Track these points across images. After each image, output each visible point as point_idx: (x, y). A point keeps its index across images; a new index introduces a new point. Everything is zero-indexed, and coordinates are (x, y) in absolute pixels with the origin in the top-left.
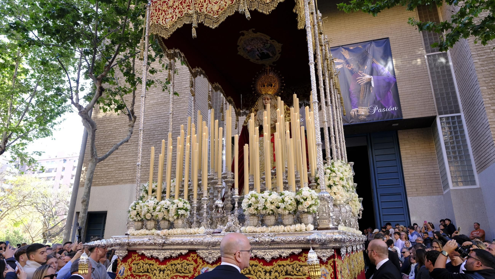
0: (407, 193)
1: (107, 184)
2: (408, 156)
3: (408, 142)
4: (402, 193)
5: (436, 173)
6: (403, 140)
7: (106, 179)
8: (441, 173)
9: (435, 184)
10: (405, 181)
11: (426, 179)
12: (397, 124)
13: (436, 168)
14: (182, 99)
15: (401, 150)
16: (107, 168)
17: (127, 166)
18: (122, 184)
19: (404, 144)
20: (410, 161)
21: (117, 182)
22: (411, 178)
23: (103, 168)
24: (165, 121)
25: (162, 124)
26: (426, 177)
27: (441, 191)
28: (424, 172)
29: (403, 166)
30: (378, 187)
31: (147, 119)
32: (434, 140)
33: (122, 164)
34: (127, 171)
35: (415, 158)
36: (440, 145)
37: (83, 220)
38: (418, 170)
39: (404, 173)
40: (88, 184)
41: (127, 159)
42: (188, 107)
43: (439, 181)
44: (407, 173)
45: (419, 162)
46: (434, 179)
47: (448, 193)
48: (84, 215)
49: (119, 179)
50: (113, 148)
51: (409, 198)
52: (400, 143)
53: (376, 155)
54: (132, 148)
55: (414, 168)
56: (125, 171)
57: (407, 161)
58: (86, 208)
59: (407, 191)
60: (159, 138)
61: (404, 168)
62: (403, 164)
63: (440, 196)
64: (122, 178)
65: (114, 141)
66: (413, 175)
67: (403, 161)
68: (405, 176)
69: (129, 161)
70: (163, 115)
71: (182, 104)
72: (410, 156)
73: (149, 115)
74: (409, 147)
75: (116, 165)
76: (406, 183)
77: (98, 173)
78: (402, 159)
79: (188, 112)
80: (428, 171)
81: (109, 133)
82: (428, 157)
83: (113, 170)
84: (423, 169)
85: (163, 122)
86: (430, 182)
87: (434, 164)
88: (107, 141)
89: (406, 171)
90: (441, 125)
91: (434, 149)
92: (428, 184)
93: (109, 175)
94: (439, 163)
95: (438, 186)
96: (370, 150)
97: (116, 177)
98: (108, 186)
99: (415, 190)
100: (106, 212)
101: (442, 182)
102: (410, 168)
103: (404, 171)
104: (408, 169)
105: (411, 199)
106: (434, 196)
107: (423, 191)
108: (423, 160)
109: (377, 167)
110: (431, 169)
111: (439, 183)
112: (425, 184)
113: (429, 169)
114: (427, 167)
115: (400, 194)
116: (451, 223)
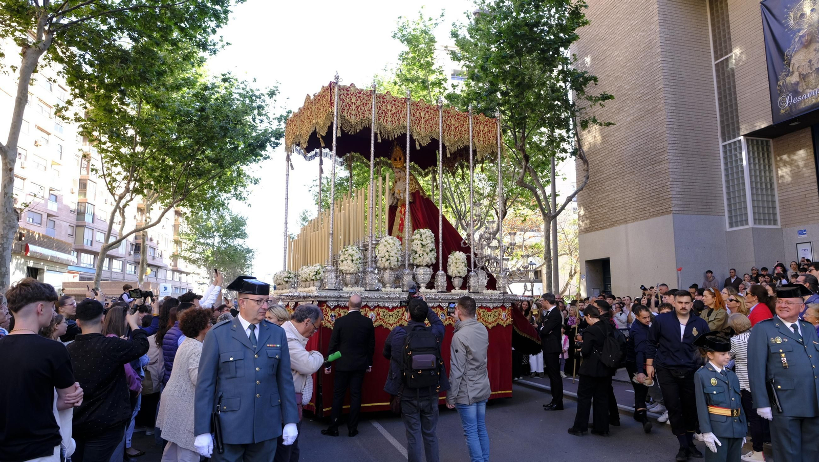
1: (605, 227)
7: (603, 222)
14: (658, 107)
17: (618, 205)
21: (613, 224)
23: (598, 210)
24: (645, 141)
25: (642, 146)
31: (628, 143)
34: (619, 210)
41: (617, 196)
42: (665, 117)
49: (613, 220)
54: (619, 181)
56: (617, 211)
60: (642, 164)
64: (616, 219)
65: (602, 176)
69: (619, 198)
70: (641, 134)
71: (659, 113)
73: (628, 137)
75: (609, 204)
77: (595, 216)
79: (667, 123)
81: (597, 168)
83: (607, 210)
85: (643, 143)
88: (597, 178)
93: (605, 216)
97: (611, 218)
98: (606, 230)
100: (609, 258)
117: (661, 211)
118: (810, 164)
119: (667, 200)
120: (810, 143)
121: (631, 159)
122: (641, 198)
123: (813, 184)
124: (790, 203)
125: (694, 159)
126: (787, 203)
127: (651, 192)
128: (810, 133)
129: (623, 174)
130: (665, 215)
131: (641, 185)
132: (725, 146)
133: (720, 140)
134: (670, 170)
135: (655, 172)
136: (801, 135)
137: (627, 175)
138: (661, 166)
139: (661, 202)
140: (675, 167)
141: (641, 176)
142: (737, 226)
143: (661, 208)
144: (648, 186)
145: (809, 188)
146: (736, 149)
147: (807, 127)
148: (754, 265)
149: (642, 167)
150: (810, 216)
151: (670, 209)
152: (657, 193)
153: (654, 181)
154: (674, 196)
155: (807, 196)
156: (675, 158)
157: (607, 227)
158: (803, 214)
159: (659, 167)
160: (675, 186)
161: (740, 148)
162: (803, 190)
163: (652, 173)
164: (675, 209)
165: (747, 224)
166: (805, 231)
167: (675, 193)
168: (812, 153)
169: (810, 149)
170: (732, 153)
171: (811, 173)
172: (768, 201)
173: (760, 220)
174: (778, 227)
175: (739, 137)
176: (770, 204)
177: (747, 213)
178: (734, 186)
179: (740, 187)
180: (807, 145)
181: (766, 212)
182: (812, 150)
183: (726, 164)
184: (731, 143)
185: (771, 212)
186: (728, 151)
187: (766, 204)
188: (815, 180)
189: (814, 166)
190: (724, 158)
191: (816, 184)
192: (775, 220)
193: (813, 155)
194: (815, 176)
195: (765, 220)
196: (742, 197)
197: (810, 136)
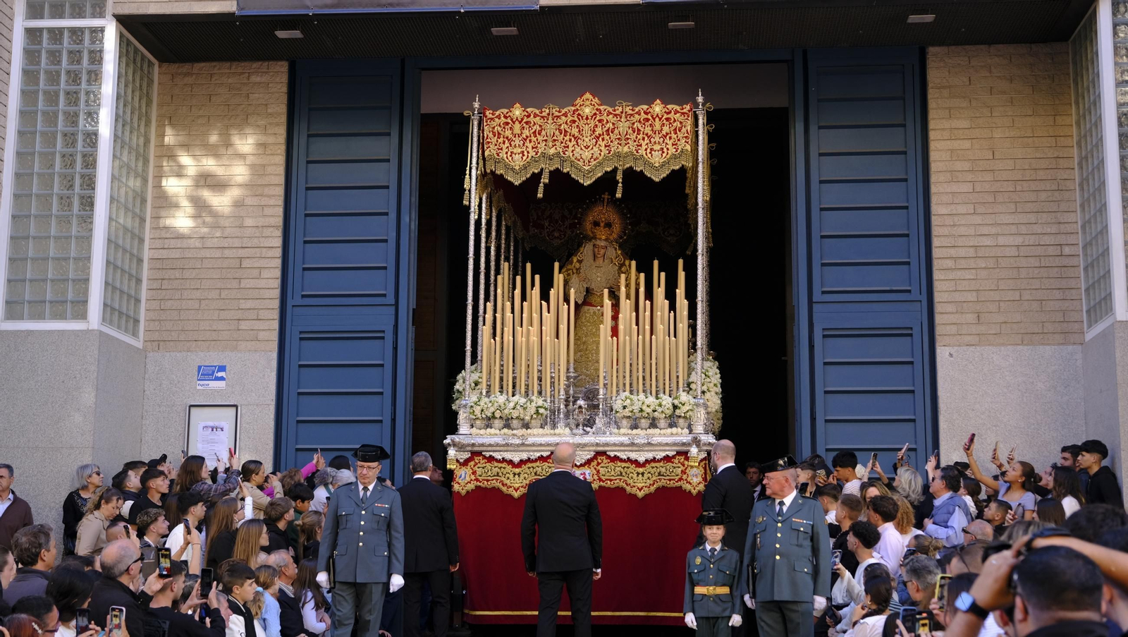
0: (939, 330)
2: (959, 166)
3: (965, 104)
4: (916, 331)
5: (1067, 250)
6: (946, 92)
8: (1085, 247)
9: (1057, 294)
10: (937, 275)
11: (1023, 273)
12: (929, 18)
13: (1069, 228)
15: (932, 135)
19: (950, 109)
20: (966, 188)
22: (963, 264)
26: (1023, 262)
27: (1076, 326)
28: (1019, 240)
29: (935, 209)
30: (817, 296)
32: (1077, 103)
35: (989, 177)
36: (1098, 123)
38: (993, 230)
39: (936, 242)
43: (1072, 283)
44: (945, 242)
45: (1000, 198)
46: (1054, 273)
47: (1107, 336)
51: (942, 353)
52: (931, 105)
53: (821, 155)
55: (978, 219)
57: (954, 188)
59: (938, 319)
61: (934, 221)
62: (934, 199)
63: (1070, 348)
66: (971, 252)
67: (933, 189)
68: (936, 253)
72: (967, 166)
74: (964, 124)
76: (938, 286)
78: (933, 178)
80: (1032, 240)
82: (1041, 174)
86: (1036, 284)
87: (1063, 206)
89: (945, 231)
90: (1115, 33)
92: (1026, 295)
94: (1082, 206)
95: (1067, 304)
99: (971, 318)
101: (1087, 290)
102: (963, 222)
103: (935, 231)
104: (954, 225)
105: (951, 355)
106: (1048, 348)
107: (1005, 322)
108: (1019, 188)
109: (822, 209)
110: (1049, 230)
111: (1073, 291)
112: (1017, 293)
113: (1038, 229)
114: (1032, 218)
115: (910, 332)
116: (1105, 463)
118: (269, 170)
120: (280, 108)
123: (267, 232)
124: (187, 274)
126: (177, 274)
128: (284, 78)
132: (32, 34)
133: (20, 8)
136: (255, 79)
142: (40, 316)
145: (255, 242)
146: (75, 56)
147: (281, 59)
148: (87, 460)
150: (244, 325)
155: (246, 263)
158: (223, 315)
161: (97, 57)
162: (237, 243)
165: (82, 315)
166: (222, 369)
168: (282, 139)
169: (278, 124)
170: (59, 62)
171: (269, 196)
172: (132, 255)
173: (113, 309)
174: (139, 344)
175: (94, 16)
176: (134, 265)
177: (87, 280)
178: (47, 180)
179: (71, 187)
180: (269, 111)
181: (125, 289)
182: (282, 131)
183: (28, 95)
184: (61, 30)
185: (133, 293)
186: (43, 52)
187: (127, 261)
188: (279, 221)
189: (281, 180)
190: (26, 72)
191: (279, 233)
192: (137, 321)
193: (283, 147)
194: (280, 211)
195: (121, 313)
196: (75, 221)
197: (285, 89)
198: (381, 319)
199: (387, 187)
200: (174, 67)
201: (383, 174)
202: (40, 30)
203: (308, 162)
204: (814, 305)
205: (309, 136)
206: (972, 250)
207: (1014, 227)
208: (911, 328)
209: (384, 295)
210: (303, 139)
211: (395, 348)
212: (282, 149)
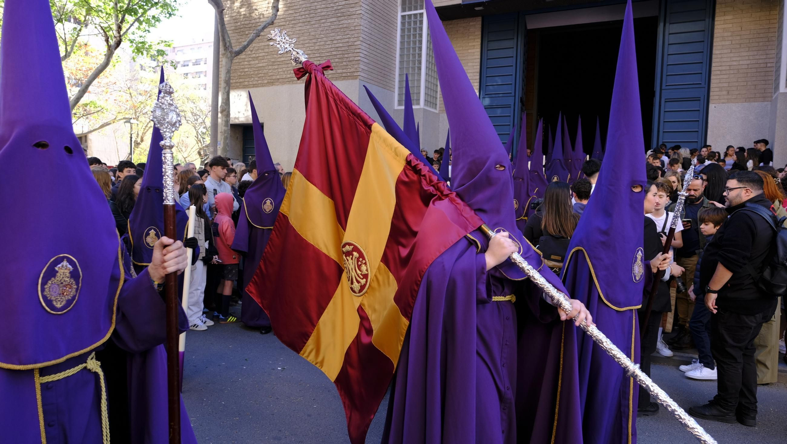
0: (711, 98)
1: (259, 85)
2: (726, 34)
3: (731, 9)
4: (702, 99)
5: (769, 65)
7: (257, 79)
8: (776, 64)
9: (763, 82)
10: (712, 77)
11: (749, 75)
15: (716, 23)
16: (257, 62)
18: (278, 84)
19: (724, 12)
20: (728, 43)
21: (272, 83)
22: (724, 72)
23: (252, 62)
26: (749, 71)
27: (769, 95)
28: (749, 62)
29: (714, 51)
30: (664, 87)
33: (275, 56)
34: (283, 66)
35: (738, 38)
37: (226, 135)
38: (738, 59)
39: (713, 64)
40: (225, 88)
43: (770, 78)
44: (717, 64)
45: (742, 46)
46: (762, 74)
47: (777, 99)
48: (226, 128)
49: (274, 77)
50: (252, 35)
51: (712, 106)
52: (717, 11)
53: (670, 34)
55: (732, 55)
56: (281, 66)
57: (723, 43)
58: (227, 120)
59: (711, 94)
60: (323, 14)
61: (714, 56)
62: (714, 48)
63: (766, 103)
64: (278, 77)
66: (728, 68)
67: (714, 44)
68: (713, 69)
72: (729, 34)
74: (731, 17)
75: (268, 57)
76: (712, 81)
77: (246, 70)
78: (715, 40)
80: (754, 62)
82: (762, 35)
83: (264, 64)
84: (747, 58)
86: (754, 79)
89: (718, 60)
91: (775, 21)
92: (749, 83)
93: (261, 71)
95: (766, 86)
96: (661, 25)
97: (270, 74)
98: (261, 88)
99: (725, 93)
100: (263, 123)
101: (775, 80)
102: (725, 56)
103: (714, 60)
104: (722, 58)
105: (715, 107)
106: (756, 103)
107: (739, 94)
108: (751, 41)
109: (668, 55)
110: (762, 57)
111: (770, 81)
112: (746, 83)
113: (757, 57)
114: (755, 53)
115: (699, 99)
116: (768, 147)
117: (344, 75)
118: (475, 54)
119: (353, 63)
120: (478, 33)
121: (308, 5)
122: (317, 55)
123: (475, 74)
125: (380, 22)
127: (332, 50)
128: (480, 22)
129: (293, 22)
130: (348, 79)
131: (319, 40)
132: (403, 17)
133: (399, 9)
134: (362, 27)
135: (341, 26)
136: (471, 24)
137: (300, 25)
138: (349, 21)
139: (345, 63)
140: (365, 26)
141: (320, 29)
143: (344, 71)
144: (329, 43)
146: (415, 23)
147: (479, 16)
149: (323, 18)
151: (356, 74)
152: (340, 52)
153: (338, 37)
154: (362, 59)
156: (366, 15)
157: (263, 85)
159: (346, 22)
160: (363, 48)
161: (421, 22)
163: (336, 27)
164: (362, 74)
165: (419, 104)
167: (363, 55)
168: (479, 43)
169: (478, 38)
170: (411, 25)
171: (475, 62)
172: (434, 84)
173: (428, 101)
174: (437, 111)
175: (420, 9)
176: (435, 87)
177: (419, 93)
178: (408, 62)
179: (415, 64)
180: (476, 34)
181: (432, 95)
182: (479, 40)
183: (402, 36)
184: (411, 15)
185: (435, 96)
186: (406, 23)
187: (432, 86)
188: (478, 70)
189: (479, 57)
190: (402, 29)
191: (478, 74)
192: (436, 105)
193: (480, 46)
194: (479, 67)
195: (431, 102)
196: (416, 75)
197: (480, 26)
198: (510, 101)
199: (513, 57)
200: (446, 22)
201: (512, 52)
202: (405, 15)
203: (488, 50)
204: (663, 91)
205: (488, 41)
206: (728, 67)
207: (747, 57)
208: (700, 98)
209: (511, 93)
210: (486, 42)
211: (514, 110)
212: (479, 47)
